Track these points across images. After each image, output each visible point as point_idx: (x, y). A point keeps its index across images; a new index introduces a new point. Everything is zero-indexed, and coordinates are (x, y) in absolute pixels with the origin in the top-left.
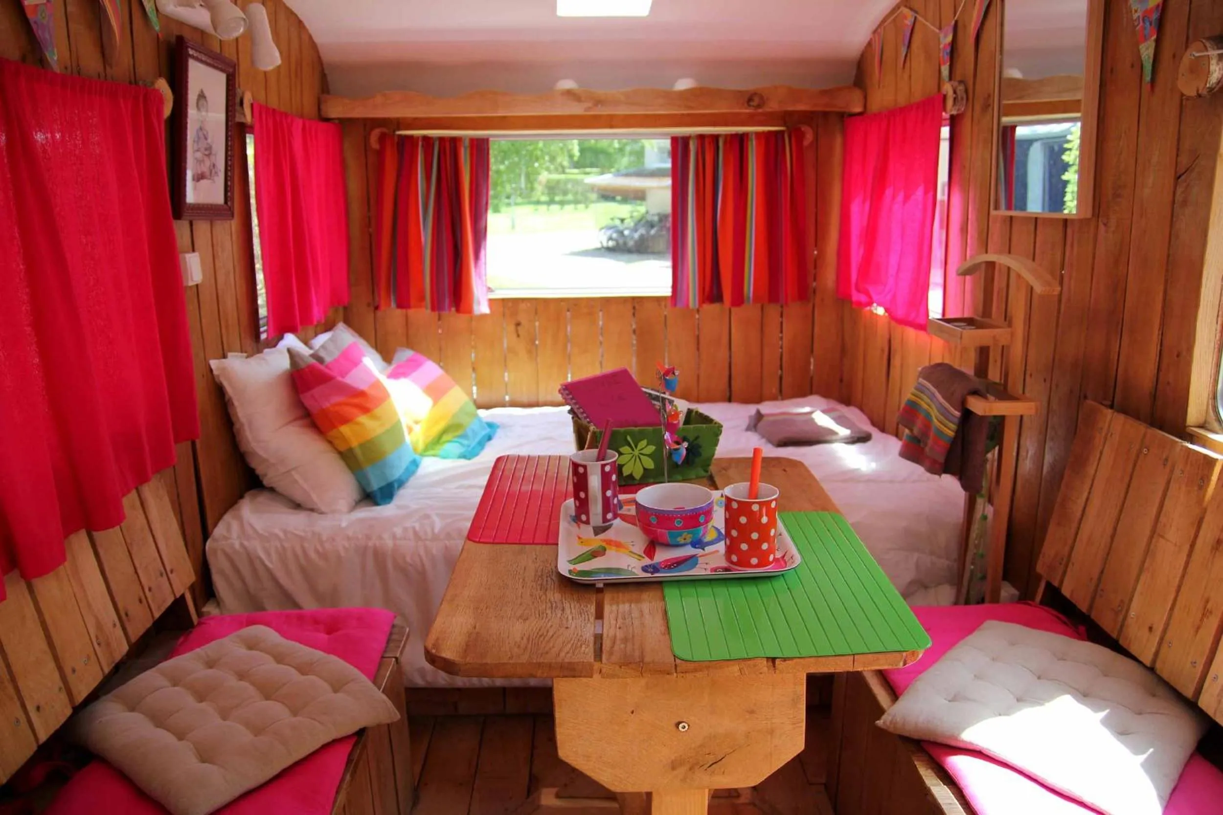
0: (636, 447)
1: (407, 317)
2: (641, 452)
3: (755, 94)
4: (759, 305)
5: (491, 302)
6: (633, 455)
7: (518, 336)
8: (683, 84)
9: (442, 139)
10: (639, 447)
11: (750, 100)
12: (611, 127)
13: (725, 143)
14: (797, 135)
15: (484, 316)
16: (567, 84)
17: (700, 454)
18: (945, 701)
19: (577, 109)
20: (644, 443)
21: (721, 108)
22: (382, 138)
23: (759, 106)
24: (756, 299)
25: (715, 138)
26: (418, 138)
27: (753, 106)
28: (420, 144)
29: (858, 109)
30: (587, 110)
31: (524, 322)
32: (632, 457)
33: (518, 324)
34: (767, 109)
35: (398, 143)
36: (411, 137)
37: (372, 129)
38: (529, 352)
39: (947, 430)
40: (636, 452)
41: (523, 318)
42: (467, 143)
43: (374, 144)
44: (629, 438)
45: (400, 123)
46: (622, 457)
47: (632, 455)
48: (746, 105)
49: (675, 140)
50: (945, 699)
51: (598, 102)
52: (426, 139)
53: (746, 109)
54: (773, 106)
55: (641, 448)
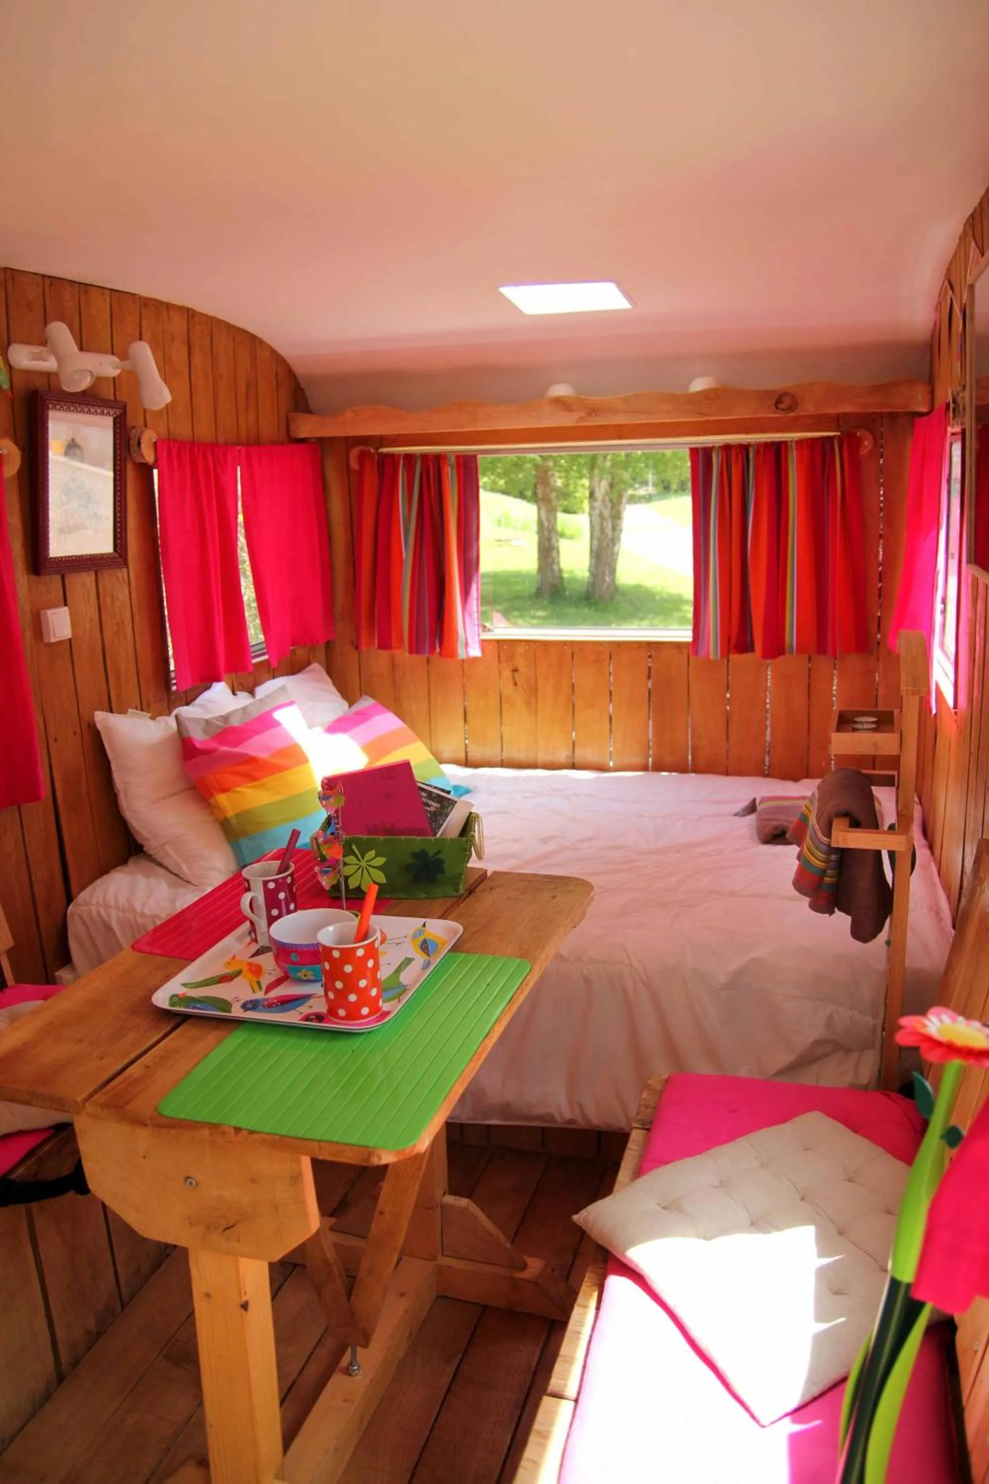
0: (363, 859)
1: (393, 659)
2: (369, 863)
3: (786, 393)
4: (806, 657)
5: (483, 642)
6: (360, 867)
7: (516, 684)
8: (699, 385)
9: (425, 457)
10: (366, 858)
11: (779, 402)
12: (620, 437)
13: (757, 453)
14: (850, 441)
15: (475, 660)
16: (560, 390)
17: (442, 871)
18: (658, 1207)
19: (567, 420)
20: (372, 853)
21: (743, 413)
22: (363, 456)
23: (790, 409)
24: (802, 648)
25: (744, 448)
26: (399, 455)
27: (783, 410)
28: (401, 462)
29: (923, 409)
30: (581, 419)
31: (522, 669)
32: (359, 869)
33: (515, 670)
34: (800, 412)
35: (378, 463)
36: (391, 456)
37: (353, 447)
38: (528, 703)
39: (815, 860)
40: (363, 863)
41: (520, 663)
42: (453, 460)
43: (354, 465)
44: (354, 847)
45: (383, 440)
46: (347, 867)
47: (358, 866)
48: (774, 408)
49: (694, 452)
50: (658, 1204)
51: (593, 410)
52: (409, 458)
53: (775, 413)
54: (808, 408)
55: (369, 859)
